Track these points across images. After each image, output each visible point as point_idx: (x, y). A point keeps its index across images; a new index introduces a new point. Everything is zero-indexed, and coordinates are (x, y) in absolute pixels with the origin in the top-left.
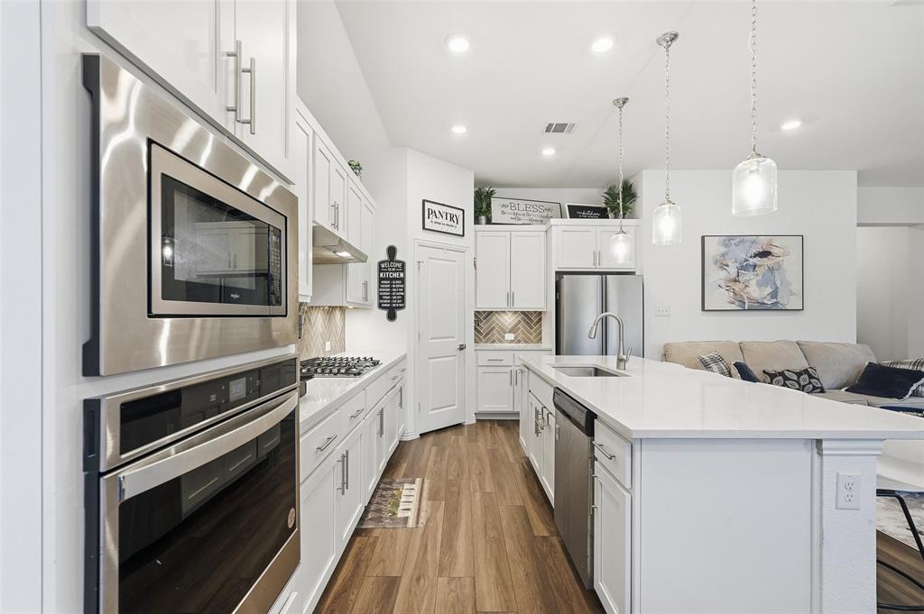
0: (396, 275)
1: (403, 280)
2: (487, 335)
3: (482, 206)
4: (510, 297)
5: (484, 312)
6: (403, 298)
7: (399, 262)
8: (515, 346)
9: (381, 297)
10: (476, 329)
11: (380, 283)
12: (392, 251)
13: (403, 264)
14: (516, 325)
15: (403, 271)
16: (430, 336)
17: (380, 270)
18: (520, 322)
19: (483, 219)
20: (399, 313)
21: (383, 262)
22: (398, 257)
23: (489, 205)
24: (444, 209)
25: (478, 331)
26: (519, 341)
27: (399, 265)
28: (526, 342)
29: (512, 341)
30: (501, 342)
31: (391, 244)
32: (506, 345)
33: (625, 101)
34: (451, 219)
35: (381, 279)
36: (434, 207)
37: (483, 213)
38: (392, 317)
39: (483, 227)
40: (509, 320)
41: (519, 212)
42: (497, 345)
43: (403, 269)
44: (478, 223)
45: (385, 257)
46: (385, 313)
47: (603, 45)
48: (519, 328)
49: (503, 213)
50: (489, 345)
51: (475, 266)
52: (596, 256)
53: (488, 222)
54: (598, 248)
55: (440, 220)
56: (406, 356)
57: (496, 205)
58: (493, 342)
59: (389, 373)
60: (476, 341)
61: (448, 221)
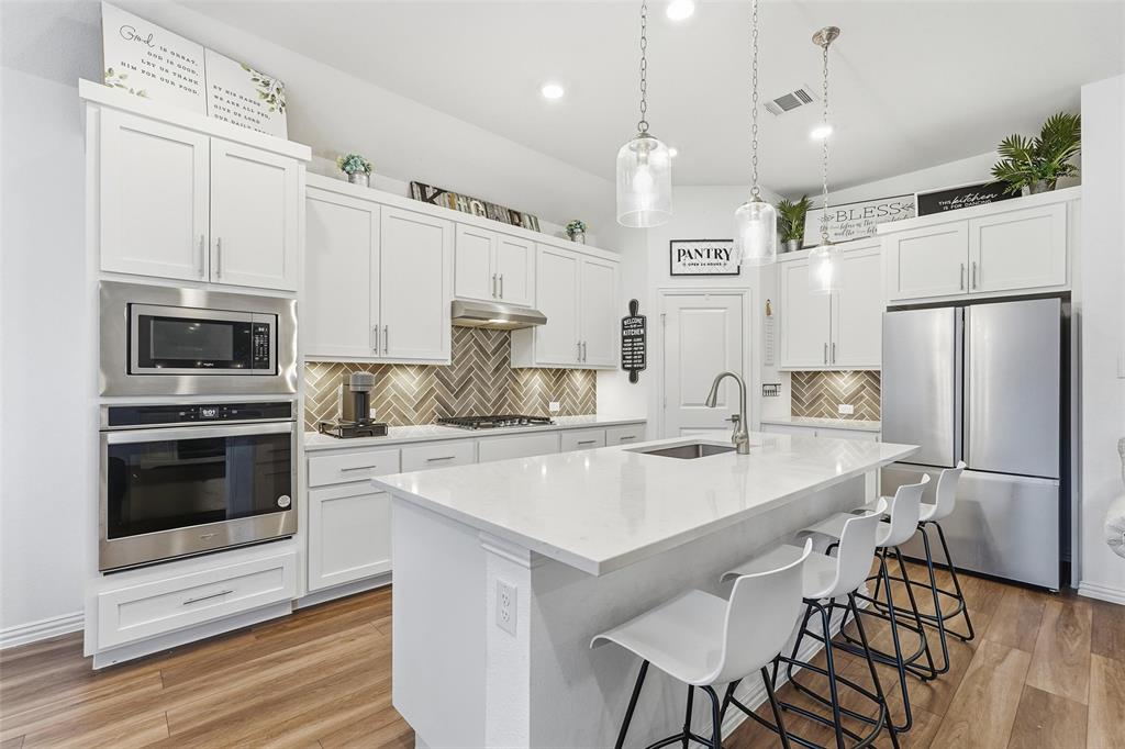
0: (636, 332)
1: (643, 337)
2: (811, 404)
3: (791, 226)
4: (831, 350)
5: (806, 372)
6: (643, 358)
7: (639, 317)
8: (853, 422)
9: (624, 358)
10: (793, 395)
11: (624, 342)
12: (634, 305)
13: (644, 319)
14: (858, 391)
15: (644, 327)
16: (682, 402)
17: (624, 327)
18: (863, 387)
19: (793, 243)
20: (640, 374)
21: (625, 319)
22: (639, 312)
23: (802, 221)
24: (702, 246)
25: (798, 399)
26: (862, 417)
27: (639, 321)
28: (873, 418)
29: (849, 416)
30: (832, 416)
31: (632, 298)
32: (840, 422)
34: (717, 255)
35: (624, 338)
36: (686, 246)
37: (793, 237)
38: (633, 379)
39: (795, 254)
40: (845, 385)
41: (851, 223)
42: (826, 421)
43: (643, 325)
44: (787, 250)
45: (628, 314)
46: (628, 373)
48: (862, 397)
49: (823, 228)
50: (815, 421)
51: (769, 313)
52: (972, 272)
53: (800, 247)
54: (974, 258)
55: (698, 259)
56: (643, 423)
57: (813, 222)
58: (821, 415)
59: (565, 435)
60: (794, 413)
61: (712, 259)
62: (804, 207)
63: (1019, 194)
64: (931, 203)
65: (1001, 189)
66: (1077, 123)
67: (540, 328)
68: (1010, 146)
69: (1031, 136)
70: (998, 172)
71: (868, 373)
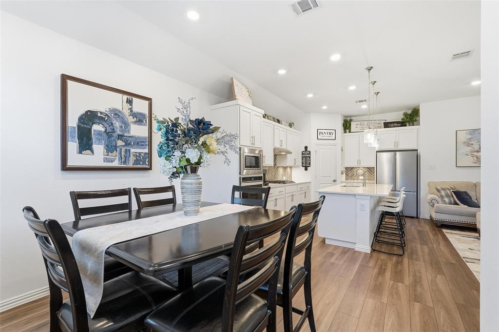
0: (307, 156)
1: (310, 157)
2: (351, 177)
3: (347, 126)
4: (359, 161)
5: (350, 168)
6: (310, 163)
9: (302, 163)
11: (303, 159)
12: (306, 148)
13: (310, 152)
14: (365, 173)
15: (310, 154)
16: (321, 176)
17: (302, 154)
19: (348, 131)
20: (308, 168)
21: (303, 152)
22: (308, 150)
23: (350, 125)
24: (325, 131)
25: (347, 175)
26: (366, 180)
27: (308, 152)
28: (369, 180)
29: (362, 180)
30: (357, 180)
31: (305, 145)
32: (360, 181)
33: (378, 93)
34: (330, 134)
35: (302, 157)
36: (323, 131)
37: (348, 129)
38: (306, 169)
39: (348, 134)
41: (364, 126)
42: (356, 181)
44: (345, 132)
45: (304, 150)
46: (304, 168)
47: (352, 88)
49: (356, 127)
50: (352, 181)
51: (342, 150)
52: (396, 144)
53: (350, 132)
54: (397, 140)
55: (324, 135)
56: (310, 182)
57: (353, 125)
58: (354, 180)
59: (298, 186)
60: (346, 179)
61: (328, 135)
62: (351, 120)
63: (406, 126)
64: (387, 125)
65: (402, 124)
66: (418, 110)
67: (288, 155)
68: (405, 114)
69: (409, 112)
70: (402, 119)
71: (368, 168)
